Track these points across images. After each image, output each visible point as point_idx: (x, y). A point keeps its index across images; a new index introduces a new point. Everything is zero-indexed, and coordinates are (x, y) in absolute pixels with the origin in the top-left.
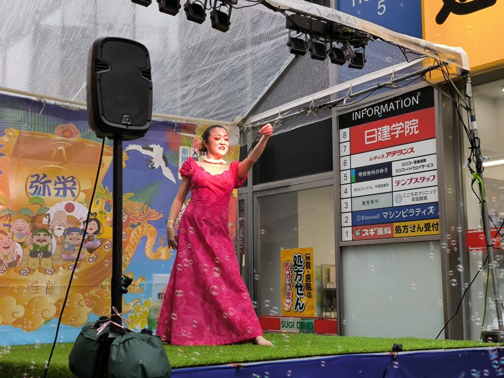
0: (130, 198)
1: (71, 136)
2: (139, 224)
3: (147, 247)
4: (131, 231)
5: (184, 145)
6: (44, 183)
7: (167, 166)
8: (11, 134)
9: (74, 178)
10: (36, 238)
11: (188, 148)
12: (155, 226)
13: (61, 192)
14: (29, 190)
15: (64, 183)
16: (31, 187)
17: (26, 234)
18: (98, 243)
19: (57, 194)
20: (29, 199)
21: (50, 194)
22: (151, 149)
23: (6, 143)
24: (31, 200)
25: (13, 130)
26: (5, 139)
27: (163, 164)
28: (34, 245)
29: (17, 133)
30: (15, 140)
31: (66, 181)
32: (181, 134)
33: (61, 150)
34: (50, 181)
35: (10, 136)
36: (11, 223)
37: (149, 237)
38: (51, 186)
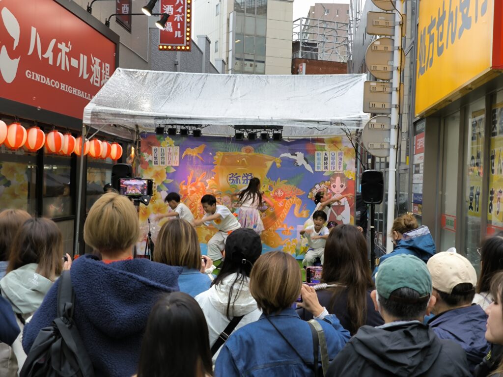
0: (285, 183)
1: (250, 152)
2: (291, 197)
3: (295, 210)
4: (286, 201)
5: (318, 150)
6: (237, 178)
7: (308, 163)
8: (219, 154)
9: (251, 174)
10: (234, 205)
11: (321, 152)
12: (300, 198)
13: (246, 182)
14: (229, 182)
15: (247, 177)
16: (230, 180)
17: (229, 203)
18: (266, 207)
19: (244, 183)
20: (229, 186)
21: (240, 183)
22: (296, 155)
23: (218, 159)
24: (231, 186)
25: (220, 152)
26: (216, 157)
27: (305, 163)
28: (233, 208)
29: (222, 153)
30: (221, 157)
31: (248, 176)
32: (316, 144)
33: (244, 160)
34: (239, 176)
35: (218, 156)
36: (221, 198)
37: (296, 204)
38: (241, 178)
